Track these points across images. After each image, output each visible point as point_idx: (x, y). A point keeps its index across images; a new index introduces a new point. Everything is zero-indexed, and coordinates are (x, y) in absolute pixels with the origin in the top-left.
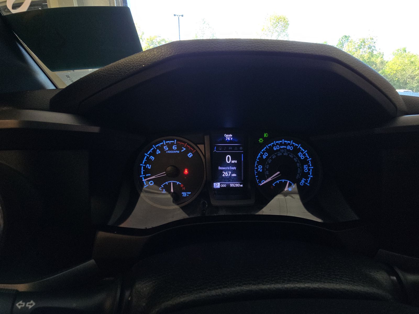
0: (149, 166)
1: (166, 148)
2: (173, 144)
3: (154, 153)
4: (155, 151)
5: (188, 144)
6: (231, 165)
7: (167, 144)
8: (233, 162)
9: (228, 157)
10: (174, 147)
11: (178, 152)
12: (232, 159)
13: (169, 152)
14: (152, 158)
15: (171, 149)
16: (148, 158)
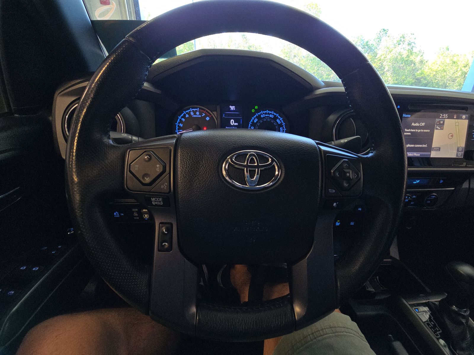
0: (181, 125)
1: (192, 113)
2: (196, 111)
3: (184, 117)
4: (185, 115)
5: (206, 111)
6: (234, 126)
7: (193, 111)
8: (235, 124)
9: (232, 121)
10: (198, 113)
11: (200, 116)
12: (235, 122)
13: (195, 116)
14: (183, 120)
15: (195, 114)
16: (180, 120)
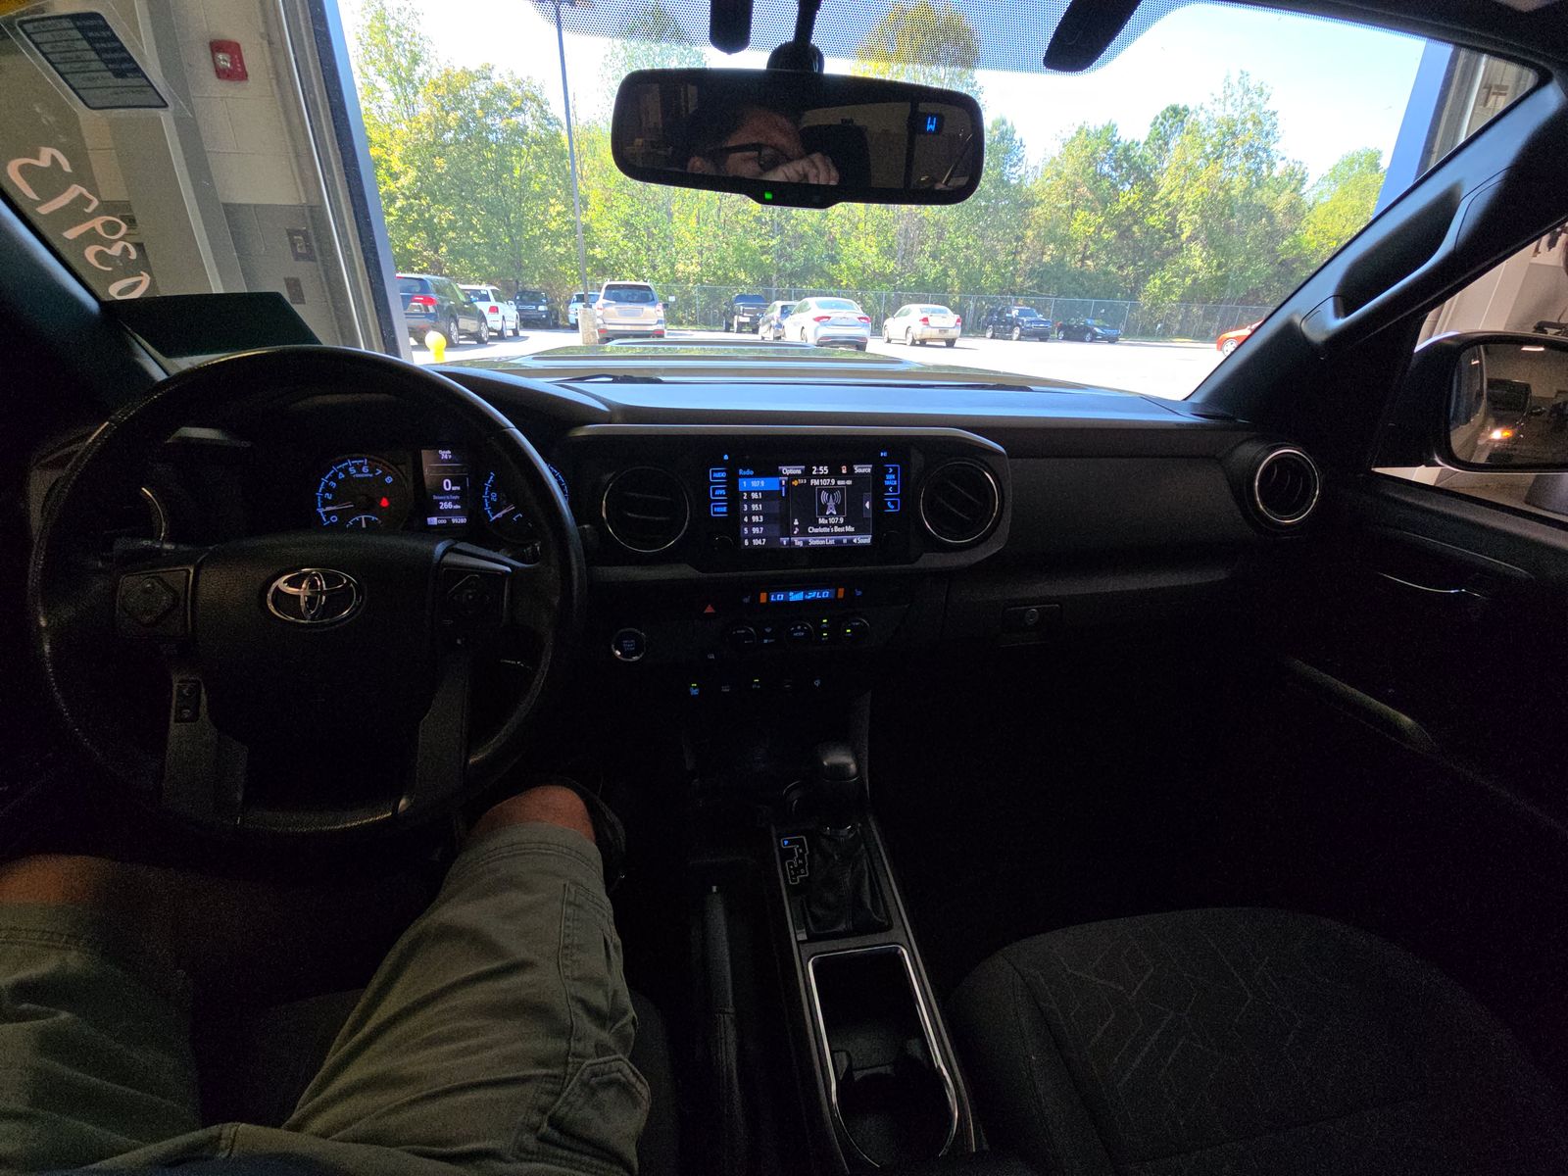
0: (329, 496)
1: (352, 470)
2: (363, 464)
3: (334, 477)
4: (336, 475)
5: (384, 465)
6: (451, 492)
7: (354, 465)
8: (454, 488)
9: (447, 483)
10: (365, 469)
11: (371, 475)
12: (452, 485)
13: (358, 476)
14: (333, 484)
15: (359, 471)
16: (326, 485)
